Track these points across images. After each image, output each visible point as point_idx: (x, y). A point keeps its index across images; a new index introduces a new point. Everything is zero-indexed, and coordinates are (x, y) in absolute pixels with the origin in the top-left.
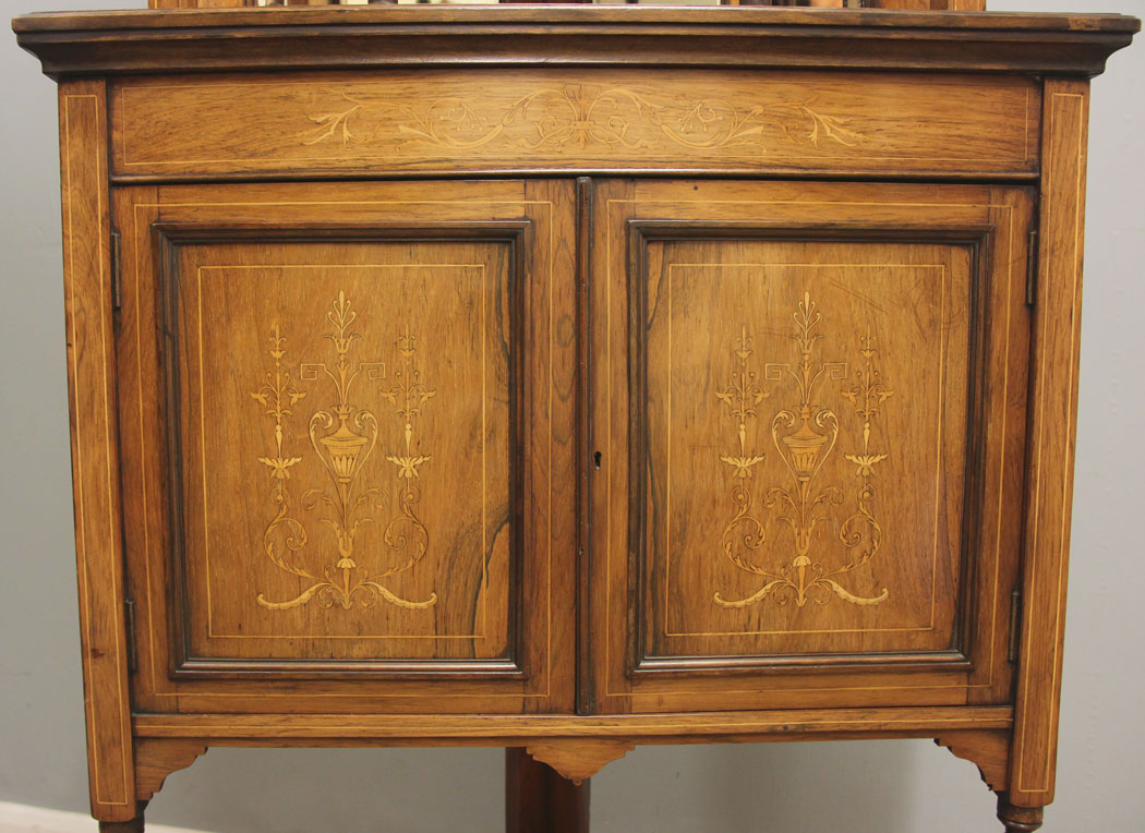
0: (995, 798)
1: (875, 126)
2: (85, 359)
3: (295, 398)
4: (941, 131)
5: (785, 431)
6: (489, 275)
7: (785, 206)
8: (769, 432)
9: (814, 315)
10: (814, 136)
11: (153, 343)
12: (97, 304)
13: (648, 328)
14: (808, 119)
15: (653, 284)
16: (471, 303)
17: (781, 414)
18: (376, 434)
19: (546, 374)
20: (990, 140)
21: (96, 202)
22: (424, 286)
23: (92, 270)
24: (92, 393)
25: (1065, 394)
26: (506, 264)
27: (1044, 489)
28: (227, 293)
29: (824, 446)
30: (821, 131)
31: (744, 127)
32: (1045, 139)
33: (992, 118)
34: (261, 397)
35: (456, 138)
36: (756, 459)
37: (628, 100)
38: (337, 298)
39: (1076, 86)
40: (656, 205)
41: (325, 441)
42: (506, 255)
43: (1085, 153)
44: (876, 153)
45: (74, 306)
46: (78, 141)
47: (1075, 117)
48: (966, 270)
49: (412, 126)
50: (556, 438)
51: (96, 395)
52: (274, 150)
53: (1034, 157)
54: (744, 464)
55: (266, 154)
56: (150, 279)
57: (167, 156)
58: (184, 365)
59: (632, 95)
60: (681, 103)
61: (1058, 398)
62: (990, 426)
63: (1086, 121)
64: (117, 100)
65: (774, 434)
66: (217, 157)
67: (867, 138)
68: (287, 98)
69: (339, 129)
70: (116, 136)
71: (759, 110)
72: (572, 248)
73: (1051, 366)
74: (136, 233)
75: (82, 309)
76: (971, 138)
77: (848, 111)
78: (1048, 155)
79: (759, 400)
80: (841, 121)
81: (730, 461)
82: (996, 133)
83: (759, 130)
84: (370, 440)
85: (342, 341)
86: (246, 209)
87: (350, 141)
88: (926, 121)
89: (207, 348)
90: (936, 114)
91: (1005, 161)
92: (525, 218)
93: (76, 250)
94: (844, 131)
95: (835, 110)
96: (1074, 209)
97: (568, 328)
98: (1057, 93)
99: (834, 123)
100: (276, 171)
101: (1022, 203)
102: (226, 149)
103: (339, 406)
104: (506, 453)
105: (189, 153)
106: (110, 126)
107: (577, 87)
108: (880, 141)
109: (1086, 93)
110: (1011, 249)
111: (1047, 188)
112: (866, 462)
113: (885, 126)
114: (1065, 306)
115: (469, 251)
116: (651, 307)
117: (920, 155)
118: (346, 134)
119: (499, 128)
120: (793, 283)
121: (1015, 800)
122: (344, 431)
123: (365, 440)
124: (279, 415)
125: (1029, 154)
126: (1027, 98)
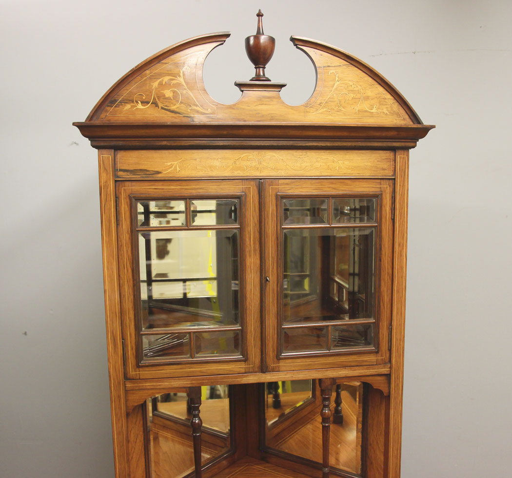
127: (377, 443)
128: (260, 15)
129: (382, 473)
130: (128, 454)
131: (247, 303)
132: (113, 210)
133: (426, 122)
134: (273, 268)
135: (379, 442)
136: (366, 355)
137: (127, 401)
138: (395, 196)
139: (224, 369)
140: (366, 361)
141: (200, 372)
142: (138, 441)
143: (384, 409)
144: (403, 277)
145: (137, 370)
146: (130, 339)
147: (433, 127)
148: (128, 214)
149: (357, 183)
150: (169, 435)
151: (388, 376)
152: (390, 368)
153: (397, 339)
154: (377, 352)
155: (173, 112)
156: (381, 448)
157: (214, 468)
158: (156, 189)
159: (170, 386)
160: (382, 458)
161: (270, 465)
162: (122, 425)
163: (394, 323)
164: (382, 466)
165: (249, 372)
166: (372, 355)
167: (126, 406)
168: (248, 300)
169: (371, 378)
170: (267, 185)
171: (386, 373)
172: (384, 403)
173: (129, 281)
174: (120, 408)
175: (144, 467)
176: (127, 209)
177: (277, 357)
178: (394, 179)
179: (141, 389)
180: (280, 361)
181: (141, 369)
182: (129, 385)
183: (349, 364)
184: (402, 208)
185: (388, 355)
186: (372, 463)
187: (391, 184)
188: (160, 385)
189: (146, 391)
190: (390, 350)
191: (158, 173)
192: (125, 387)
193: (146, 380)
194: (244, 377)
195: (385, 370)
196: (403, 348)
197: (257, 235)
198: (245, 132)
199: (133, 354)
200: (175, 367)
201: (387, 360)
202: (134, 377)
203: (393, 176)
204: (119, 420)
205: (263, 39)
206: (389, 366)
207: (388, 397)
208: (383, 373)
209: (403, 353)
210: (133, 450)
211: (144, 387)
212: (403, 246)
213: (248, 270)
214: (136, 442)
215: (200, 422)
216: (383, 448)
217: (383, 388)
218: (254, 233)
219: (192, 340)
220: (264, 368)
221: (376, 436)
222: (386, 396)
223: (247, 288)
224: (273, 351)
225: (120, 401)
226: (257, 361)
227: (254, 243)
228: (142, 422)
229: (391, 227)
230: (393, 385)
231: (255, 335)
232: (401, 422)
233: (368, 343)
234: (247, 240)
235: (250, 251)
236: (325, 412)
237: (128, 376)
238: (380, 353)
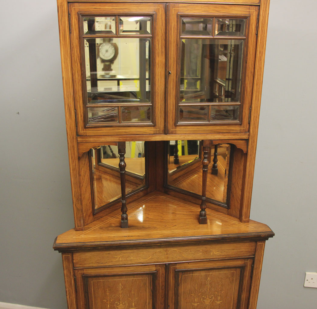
1: (224, 251)
2: (70, 297)
3: (112, 300)
4: (236, 251)
5: (204, 299)
6: (149, 280)
7: (206, 265)
8: (201, 299)
9: (210, 281)
10: (212, 254)
11: (83, 294)
12: (72, 289)
13: (178, 285)
14: (211, 251)
15: (180, 278)
16: (145, 284)
17: (203, 296)
18: (127, 305)
19: (159, 294)
20: (245, 251)
21: (71, 273)
22: (136, 282)
23: (71, 284)
24: (72, 303)
25: (256, 291)
26: (152, 277)
27: (251, 305)
28: (98, 285)
29: (211, 301)
30: (213, 253)
31: (198, 253)
32: (256, 251)
33: (247, 248)
34: (105, 301)
35: (142, 259)
36: (198, 303)
37: (176, 251)
38: (119, 284)
39: (263, 242)
40: (181, 267)
41: (118, 306)
42: (152, 276)
43: (264, 252)
44: (224, 255)
45: (67, 289)
46: (67, 263)
47: (262, 247)
48: (239, 272)
49: (134, 257)
50: (161, 304)
51: (73, 303)
52: (106, 262)
53: (254, 253)
54: (196, 304)
55: (105, 263)
56: (82, 284)
57: (85, 264)
58: (90, 296)
59: (177, 250)
60: (186, 250)
61: (255, 291)
62: (242, 296)
63: (264, 247)
64: (74, 255)
65: (202, 299)
66: (95, 264)
67: (222, 253)
68: (109, 254)
69: (119, 258)
70: (74, 261)
71: (201, 250)
72: (165, 275)
73: (254, 286)
74: (79, 277)
75: (69, 290)
76: (242, 251)
77: (218, 249)
78: (257, 254)
79: (199, 294)
80: (217, 251)
81: (193, 304)
82: (247, 250)
83: (201, 254)
84: (126, 306)
85: (120, 291)
86: (101, 272)
88: (233, 249)
89: (94, 294)
90: (235, 248)
91: (248, 255)
92: (155, 271)
93: (67, 281)
94: (217, 252)
95: (216, 249)
96: (260, 262)
97: (164, 287)
98: (259, 243)
99: (216, 251)
100: (107, 266)
101: (251, 261)
102: (97, 263)
103: (120, 301)
104: (152, 306)
106: (73, 260)
107: (166, 249)
108: (224, 253)
109: (265, 243)
110: (248, 268)
111: (256, 259)
112: (219, 302)
113: (225, 251)
114: (258, 277)
115: (144, 276)
116: (179, 282)
117: (232, 255)
118: (121, 259)
119: (151, 257)
120: (206, 276)
122: (121, 305)
123: (125, 306)
124: (108, 303)
126: (253, 244)
127: (238, 183)
129: (240, 202)
130: (80, 183)
131: (156, 88)
132: (67, 22)
134: (174, 65)
135: (239, 183)
136: (233, 126)
137: (78, 149)
138: (259, 18)
139: (140, 131)
140: (233, 130)
141: (125, 132)
142: (86, 175)
143: (243, 162)
144: (261, 75)
145: (85, 130)
146: (80, 110)
148: (77, 26)
149: (233, 8)
150: (108, 177)
151: (247, 141)
152: (249, 135)
153: (254, 117)
154: (241, 125)
156: (240, 187)
157: (135, 196)
158: (95, 8)
159: (106, 141)
160: (240, 193)
161: (170, 196)
162: (76, 164)
163: (253, 106)
164: (240, 198)
165: (157, 134)
166: (237, 126)
167: (78, 153)
168: (157, 86)
169: (235, 141)
170: (171, 8)
171: (246, 138)
172: (243, 158)
173: (78, 71)
174: (74, 154)
175: (90, 191)
176: (76, 22)
177: (175, 124)
178: (259, 6)
179: (87, 142)
180: (177, 127)
181: (87, 129)
182: (79, 139)
183: (222, 131)
184: (263, 27)
185: (248, 127)
186: (233, 196)
187: (257, 10)
188: (99, 140)
189: (90, 144)
190: (249, 124)
192: (77, 140)
193: (90, 136)
194: (153, 137)
195: (245, 137)
196: (258, 122)
197: (164, 42)
199: (82, 120)
200: (109, 128)
201: (247, 130)
202: (83, 135)
203: (258, 3)
204: (73, 161)
206: (248, 133)
207: (246, 154)
208: (244, 138)
209: (258, 126)
210: (83, 181)
211: (89, 141)
212: (263, 53)
213: (157, 66)
214: (85, 176)
215: (124, 165)
216: (241, 187)
217: (244, 148)
218: (162, 40)
219: (120, 111)
220: (166, 131)
221: (237, 179)
222: (245, 154)
223: (156, 78)
224: (173, 120)
225: (74, 149)
226: (162, 127)
227: (162, 48)
228: (88, 164)
229: (255, 40)
230: (250, 147)
231: (161, 109)
232: (254, 171)
233: (235, 119)
234: (157, 45)
235: (158, 53)
236: (205, 161)
237: (79, 134)
238: (243, 125)
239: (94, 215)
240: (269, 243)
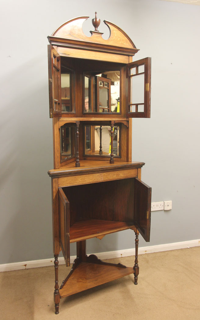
0: (135, 233)
10: (120, 176)
14: (120, 174)
21: (57, 190)
32: (138, 173)
35: (90, 180)
37: (105, 175)
43: (141, 174)
44: (125, 177)
45: (54, 201)
46: (55, 184)
57: (63, 185)
63: (141, 171)
64: (59, 179)
66: (68, 184)
67: (124, 175)
76: (132, 174)
78: (138, 175)
82: (134, 173)
87: (81, 181)
88: (129, 173)
94: (122, 175)
95: (122, 173)
98: (139, 169)
102: (70, 183)
105: (66, 184)
106: (58, 182)
109: (141, 169)
113: (126, 174)
117: (128, 176)
119: (94, 179)
121: (137, 233)
125: (137, 175)
126: (136, 170)
127: (124, 144)
128: (96, 13)
129: (126, 153)
133: (137, 48)
137: (59, 124)
147: (139, 50)
155: (75, 37)
159: (71, 120)
160: (126, 148)
164: (126, 151)
167: (59, 126)
169: (124, 122)
174: (57, 127)
186: (122, 151)
191: (69, 55)
192: (59, 120)
198: (94, 45)
204: (56, 130)
205: (98, 20)
206: (128, 118)
207: (128, 128)
216: (126, 145)
217: (127, 125)
230: (129, 124)
239: (61, 163)
240: (143, 168)
